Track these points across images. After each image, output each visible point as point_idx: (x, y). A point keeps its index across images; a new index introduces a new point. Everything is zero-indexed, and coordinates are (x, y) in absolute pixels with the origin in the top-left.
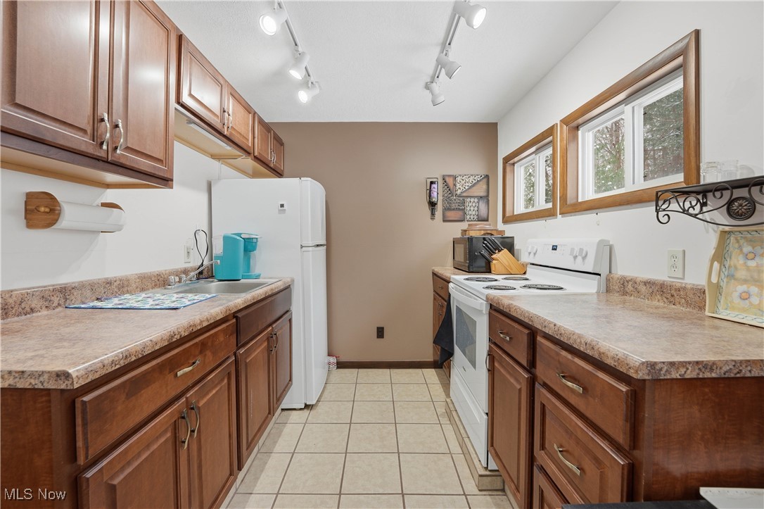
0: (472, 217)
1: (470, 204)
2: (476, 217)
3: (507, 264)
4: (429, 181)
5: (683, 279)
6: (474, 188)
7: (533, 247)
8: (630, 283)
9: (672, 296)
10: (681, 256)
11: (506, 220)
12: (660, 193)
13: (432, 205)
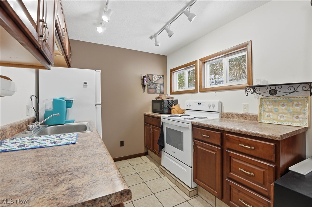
0: (158, 92)
1: (158, 87)
2: (160, 92)
3: (178, 110)
4: (142, 76)
5: (248, 112)
6: (159, 80)
7: (190, 104)
8: (230, 115)
9: (246, 117)
10: (247, 106)
11: (172, 93)
12: (247, 87)
13: (144, 86)
